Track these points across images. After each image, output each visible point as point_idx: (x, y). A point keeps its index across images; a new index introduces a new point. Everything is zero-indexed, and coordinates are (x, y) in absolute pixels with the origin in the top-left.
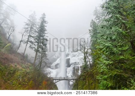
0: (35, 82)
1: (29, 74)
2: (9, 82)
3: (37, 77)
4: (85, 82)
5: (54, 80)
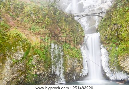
0: (52, 19)
1: (42, 10)
2: (19, 19)
3: (53, 14)
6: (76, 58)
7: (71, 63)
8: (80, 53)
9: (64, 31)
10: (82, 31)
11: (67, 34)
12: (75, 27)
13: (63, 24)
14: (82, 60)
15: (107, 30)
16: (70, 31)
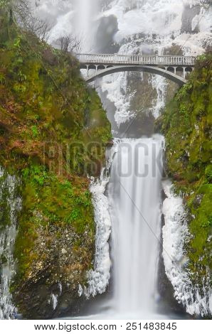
6: (68, 226)
7: (49, 244)
8: (85, 208)
9: (35, 117)
10: (105, 123)
11: (44, 130)
12: (79, 104)
13: (31, 87)
14: (91, 233)
15: (191, 132)
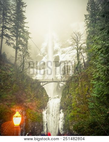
0: (20, 85)
3: (20, 80)
4: (77, 84)
5: (41, 82)
6: (36, 122)
7: (32, 126)
8: (40, 118)
9: (29, 97)
10: (47, 95)
12: (40, 92)
13: (28, 90)
14: (42, 123)
15: (66, 97)
16: (35, 97)
